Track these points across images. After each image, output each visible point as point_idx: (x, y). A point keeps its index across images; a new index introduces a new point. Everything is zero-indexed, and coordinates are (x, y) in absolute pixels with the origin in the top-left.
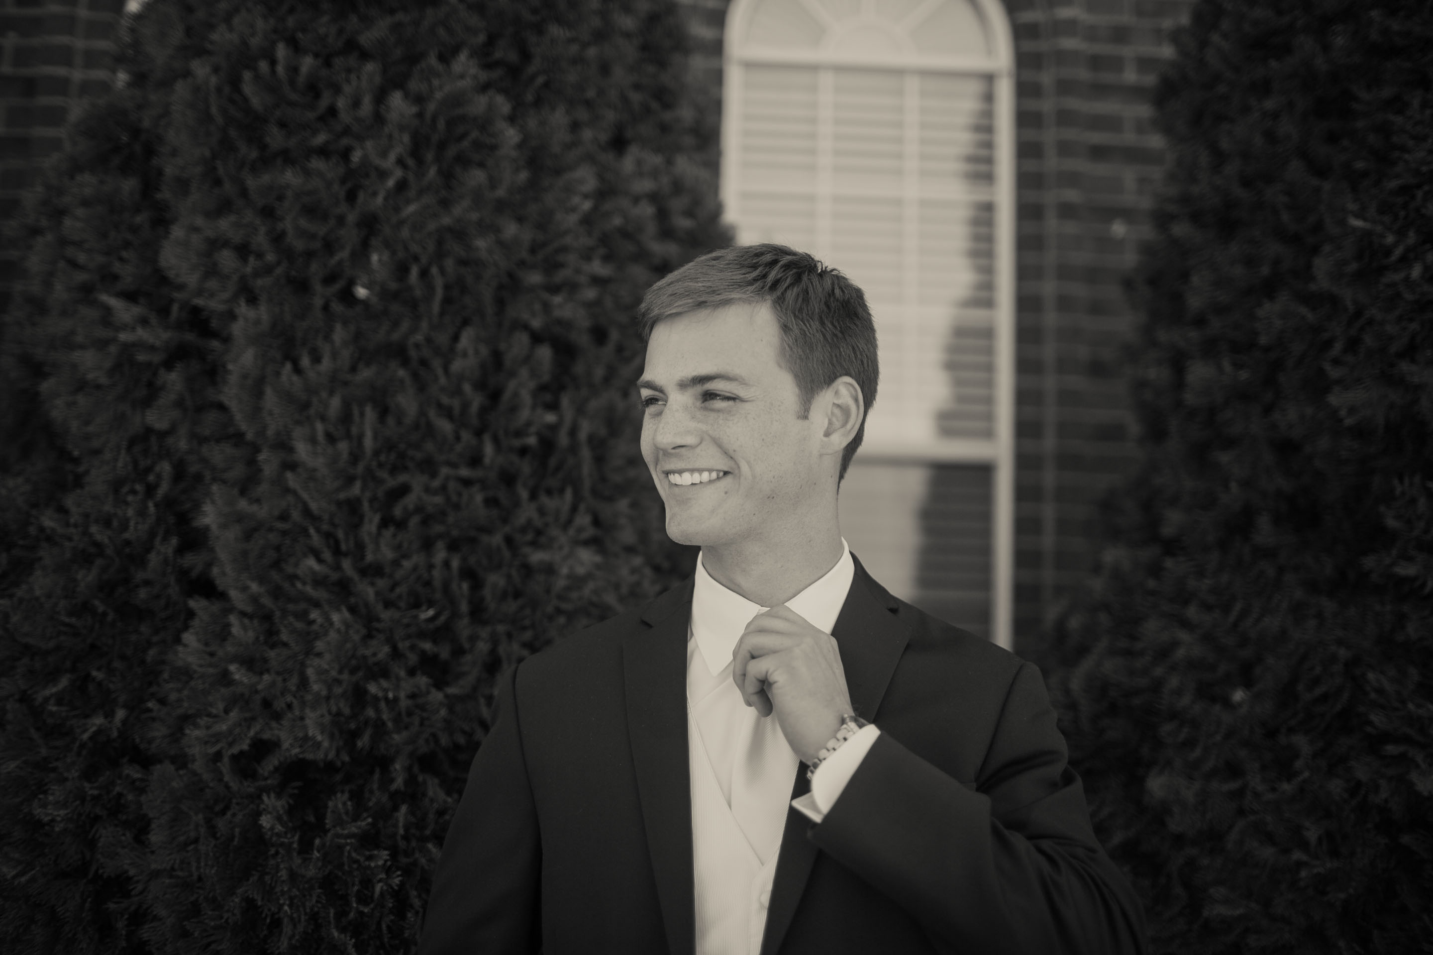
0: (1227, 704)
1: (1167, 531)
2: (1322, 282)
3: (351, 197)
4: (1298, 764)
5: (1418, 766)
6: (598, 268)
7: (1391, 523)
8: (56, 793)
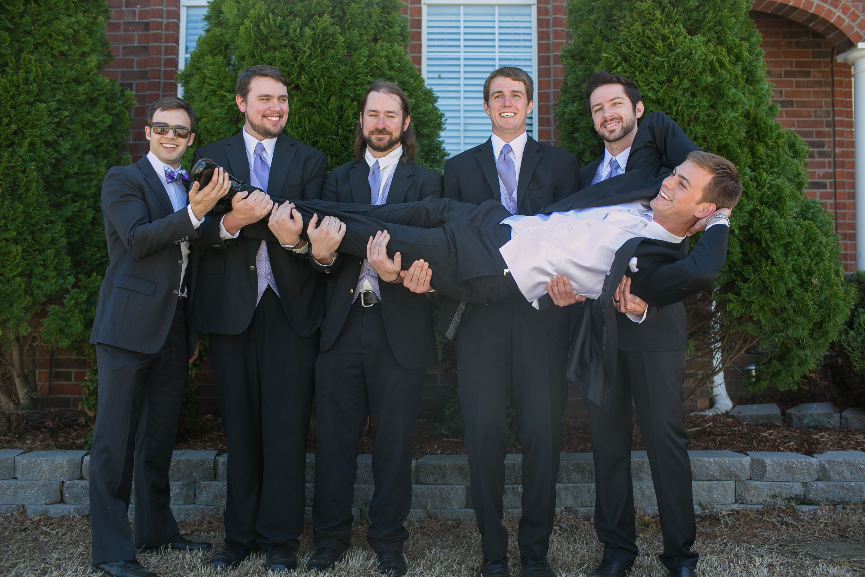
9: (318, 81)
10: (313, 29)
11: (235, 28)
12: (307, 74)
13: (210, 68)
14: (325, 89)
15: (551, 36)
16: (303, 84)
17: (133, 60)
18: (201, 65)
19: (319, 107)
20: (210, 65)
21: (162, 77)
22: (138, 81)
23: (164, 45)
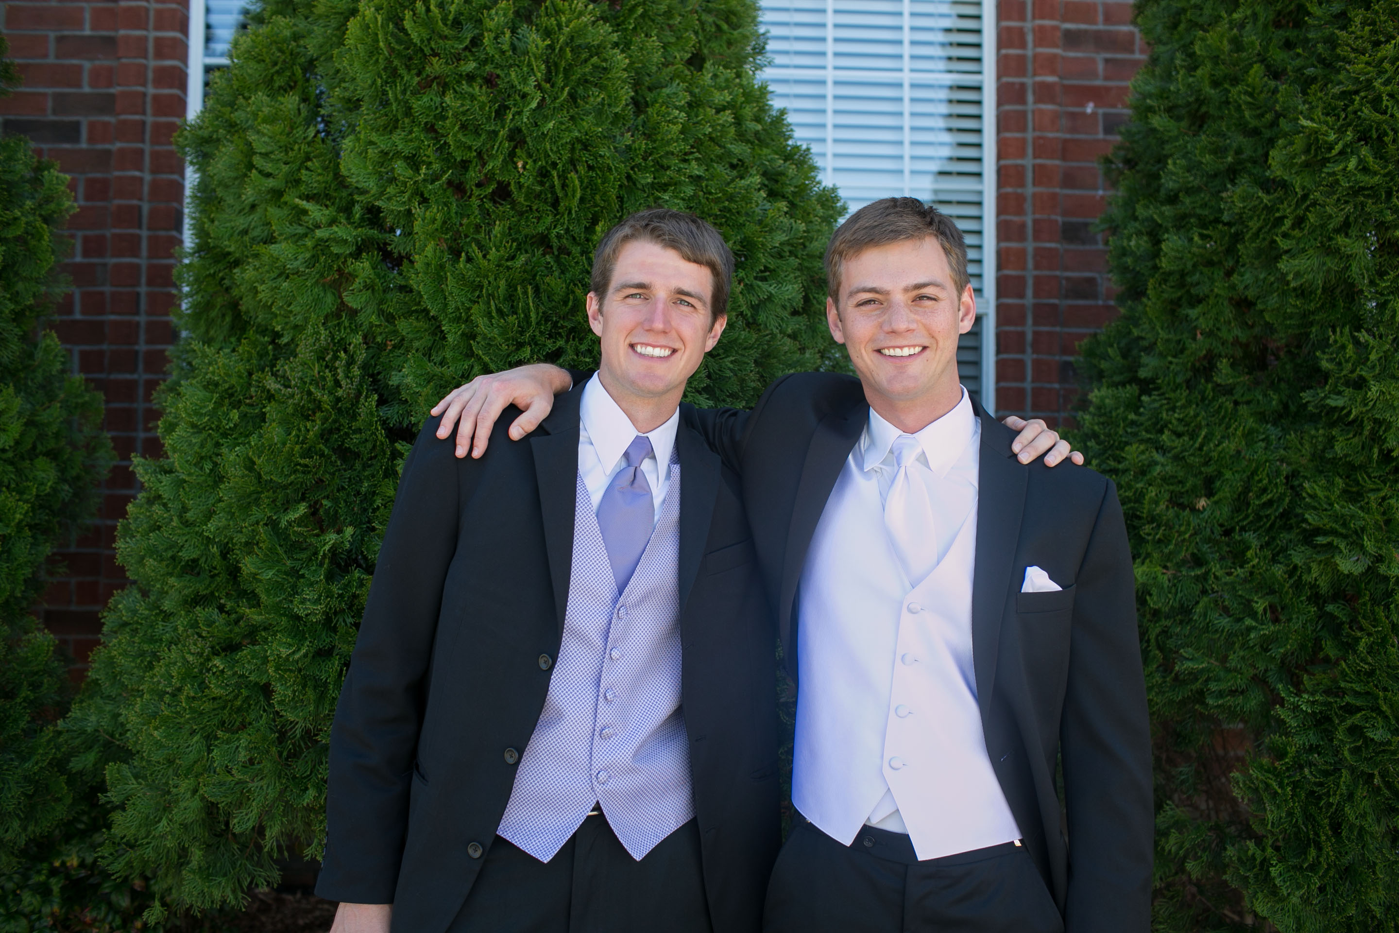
0: (1193, 510)
1: (1143, 373)
2: (1276, 169)
3: (500, 113)
4: (1249, 554)
5: (1341, 552)
6: (695, 169)
7: (1325, 365)
8: (309, 594)
9: (563, 177)
10: (547, 33)
11: (334, 24)
12: (530, 156)
13: (265, 128)
14: (582, 200)
15: (1030, 38)
16: (520, 186)
17: (80, 68)
18: (238, 116)
19: (563, 250)
20: (265, 121)
21: (149, 109)
22: (93, 118)
23: (152, 34)
